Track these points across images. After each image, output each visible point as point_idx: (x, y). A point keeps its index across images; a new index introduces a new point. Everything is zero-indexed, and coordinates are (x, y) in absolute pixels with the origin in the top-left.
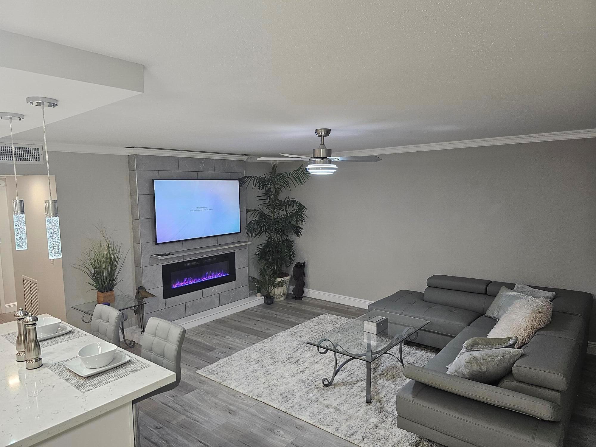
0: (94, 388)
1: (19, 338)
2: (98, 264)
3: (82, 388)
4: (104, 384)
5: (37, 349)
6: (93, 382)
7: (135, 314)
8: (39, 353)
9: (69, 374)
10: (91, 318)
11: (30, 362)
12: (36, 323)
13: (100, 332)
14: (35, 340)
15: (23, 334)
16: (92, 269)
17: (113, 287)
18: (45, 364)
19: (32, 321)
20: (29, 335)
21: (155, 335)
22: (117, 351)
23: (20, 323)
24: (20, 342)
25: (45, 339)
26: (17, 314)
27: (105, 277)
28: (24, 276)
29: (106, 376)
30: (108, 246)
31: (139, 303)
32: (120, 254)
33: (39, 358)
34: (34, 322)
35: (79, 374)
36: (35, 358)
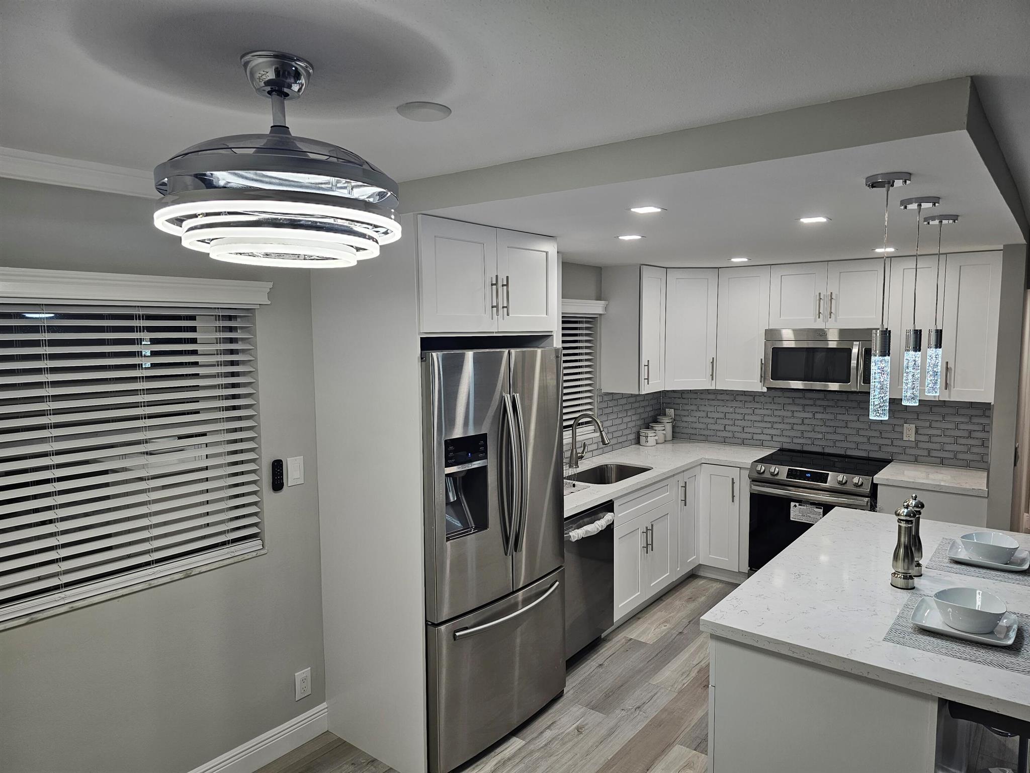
3: (893, 636)
36: (903, 573)
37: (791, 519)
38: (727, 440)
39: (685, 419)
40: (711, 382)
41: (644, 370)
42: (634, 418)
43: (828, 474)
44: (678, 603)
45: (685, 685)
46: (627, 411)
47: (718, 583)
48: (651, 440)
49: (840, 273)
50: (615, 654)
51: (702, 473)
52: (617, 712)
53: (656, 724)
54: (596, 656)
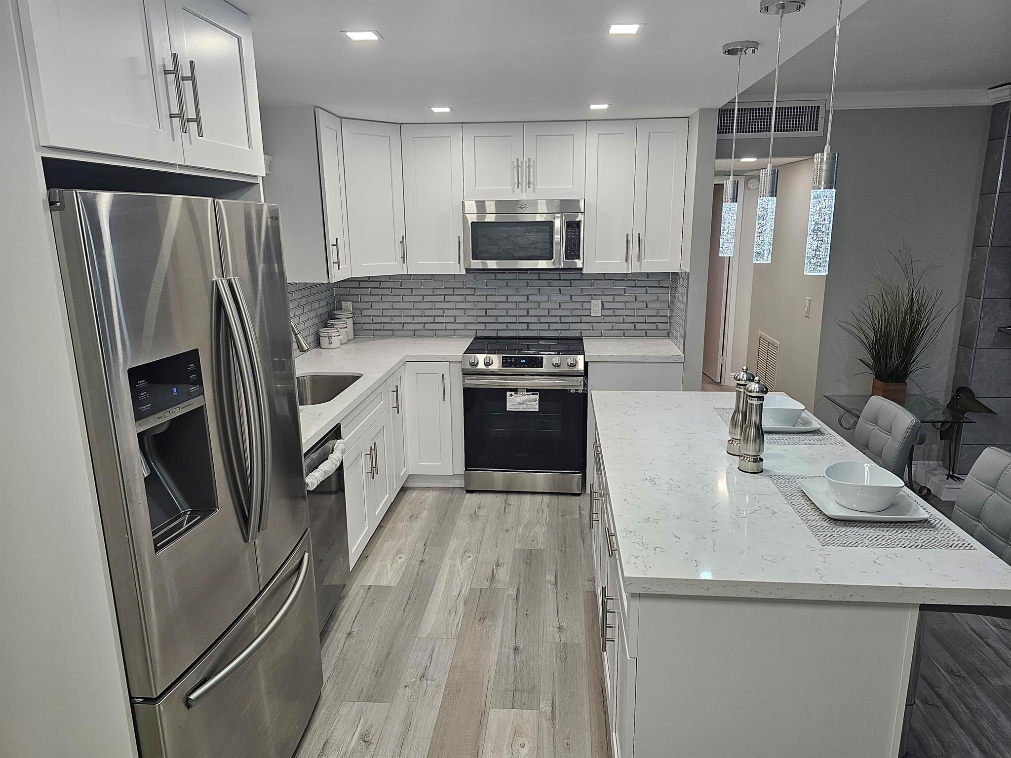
0: (846, 545)
1: (736, 416)
2: (886, 328)
3: (822, 536)
4: (865, 545)
5: (758, 441)
6: (844, 533)
7: (941, 439)
8: (760, 449)
9: (803, 502)
10: (856, 423)
11: (746, 458)
12: (763, 397)
13: (869, 447)
14: (758, 426)
15: (742, 411)
16: (872, 335)
17: (906, 376)
18: (767, 471)
19: (759, 392)
20: (751, 415)
21: (994, 485)
22: (901, 493)
23: (740, 392)
24: (736, 422)
25: (773, 430)
26: (738, 375)
27: (893, 354)
28: (762, 333)
29: (871, 532)
30: (912, 295)
31: (953, 419)
32: (933, 314)
33: (760, 458)
34: (760, 395)
35: (821, 509)
36: (754, 456)
37: (508, 410)
38: (417, 333)
39: (365, 312)
40: (402, 265)
41: (332, 251)
42: (311, 315)
43: (543, 357)
44: (400, 525)
45: (460, 625)
46: (303, 306)
47: (432, 491)
48: (336, 341)
49: (537, 136)
50: (360, 612)
51: (406, 372)
52: (400, 692)
53: (453, 691)
54: (337, 624)
